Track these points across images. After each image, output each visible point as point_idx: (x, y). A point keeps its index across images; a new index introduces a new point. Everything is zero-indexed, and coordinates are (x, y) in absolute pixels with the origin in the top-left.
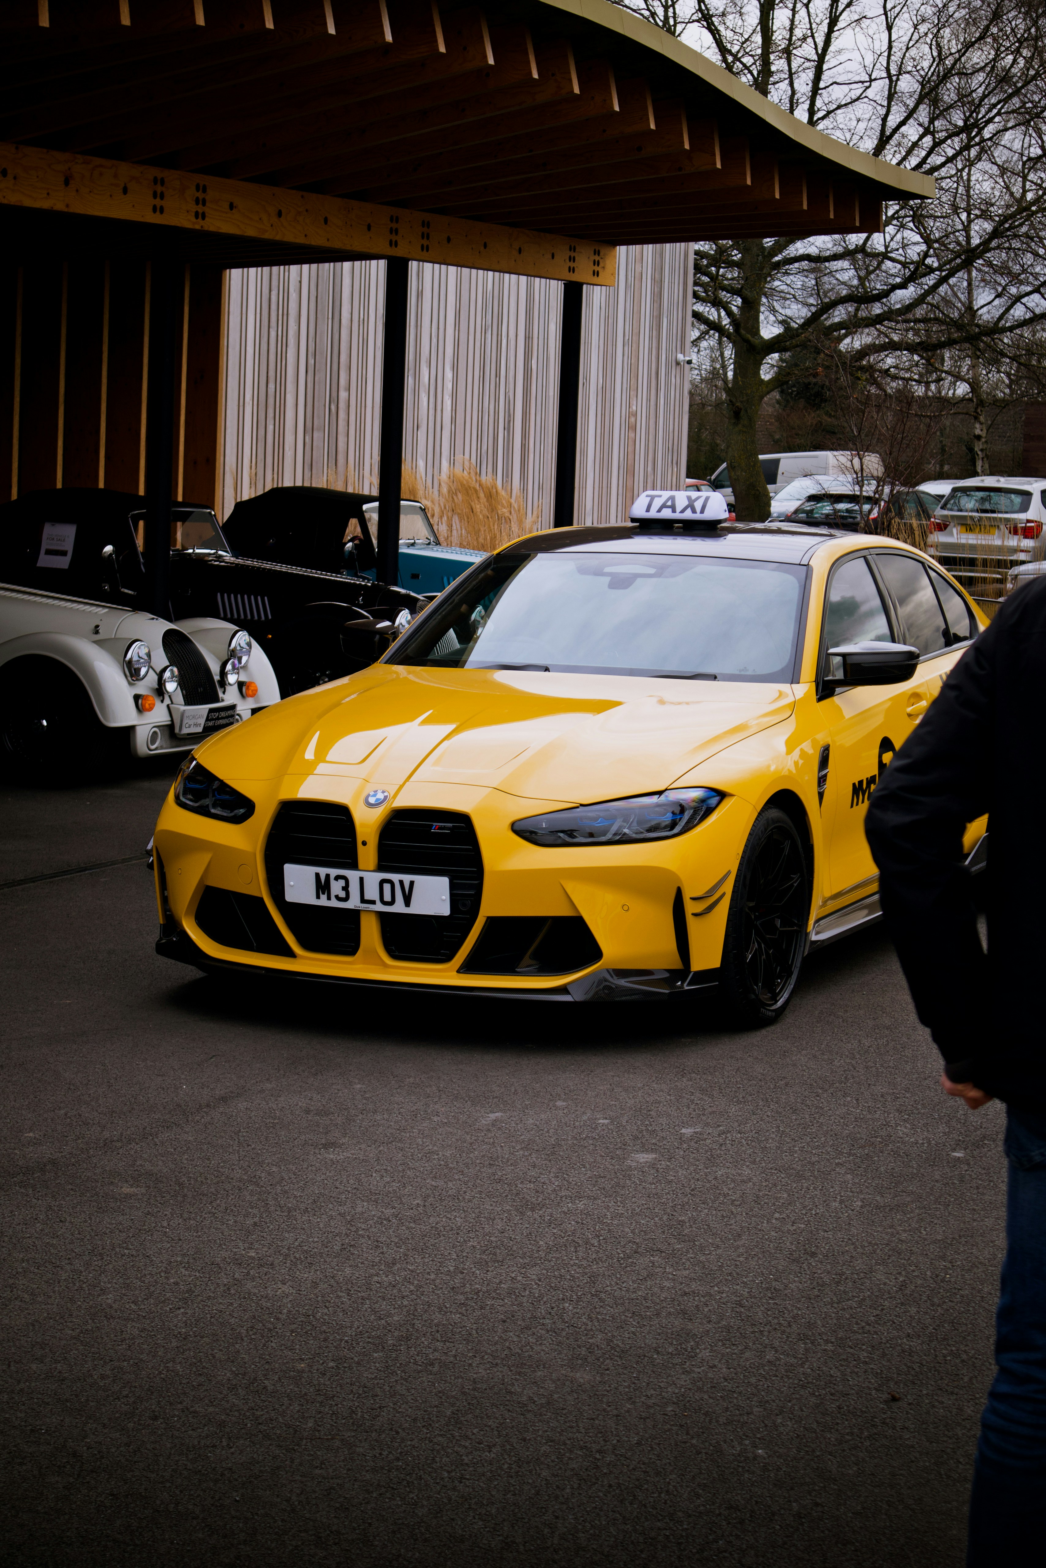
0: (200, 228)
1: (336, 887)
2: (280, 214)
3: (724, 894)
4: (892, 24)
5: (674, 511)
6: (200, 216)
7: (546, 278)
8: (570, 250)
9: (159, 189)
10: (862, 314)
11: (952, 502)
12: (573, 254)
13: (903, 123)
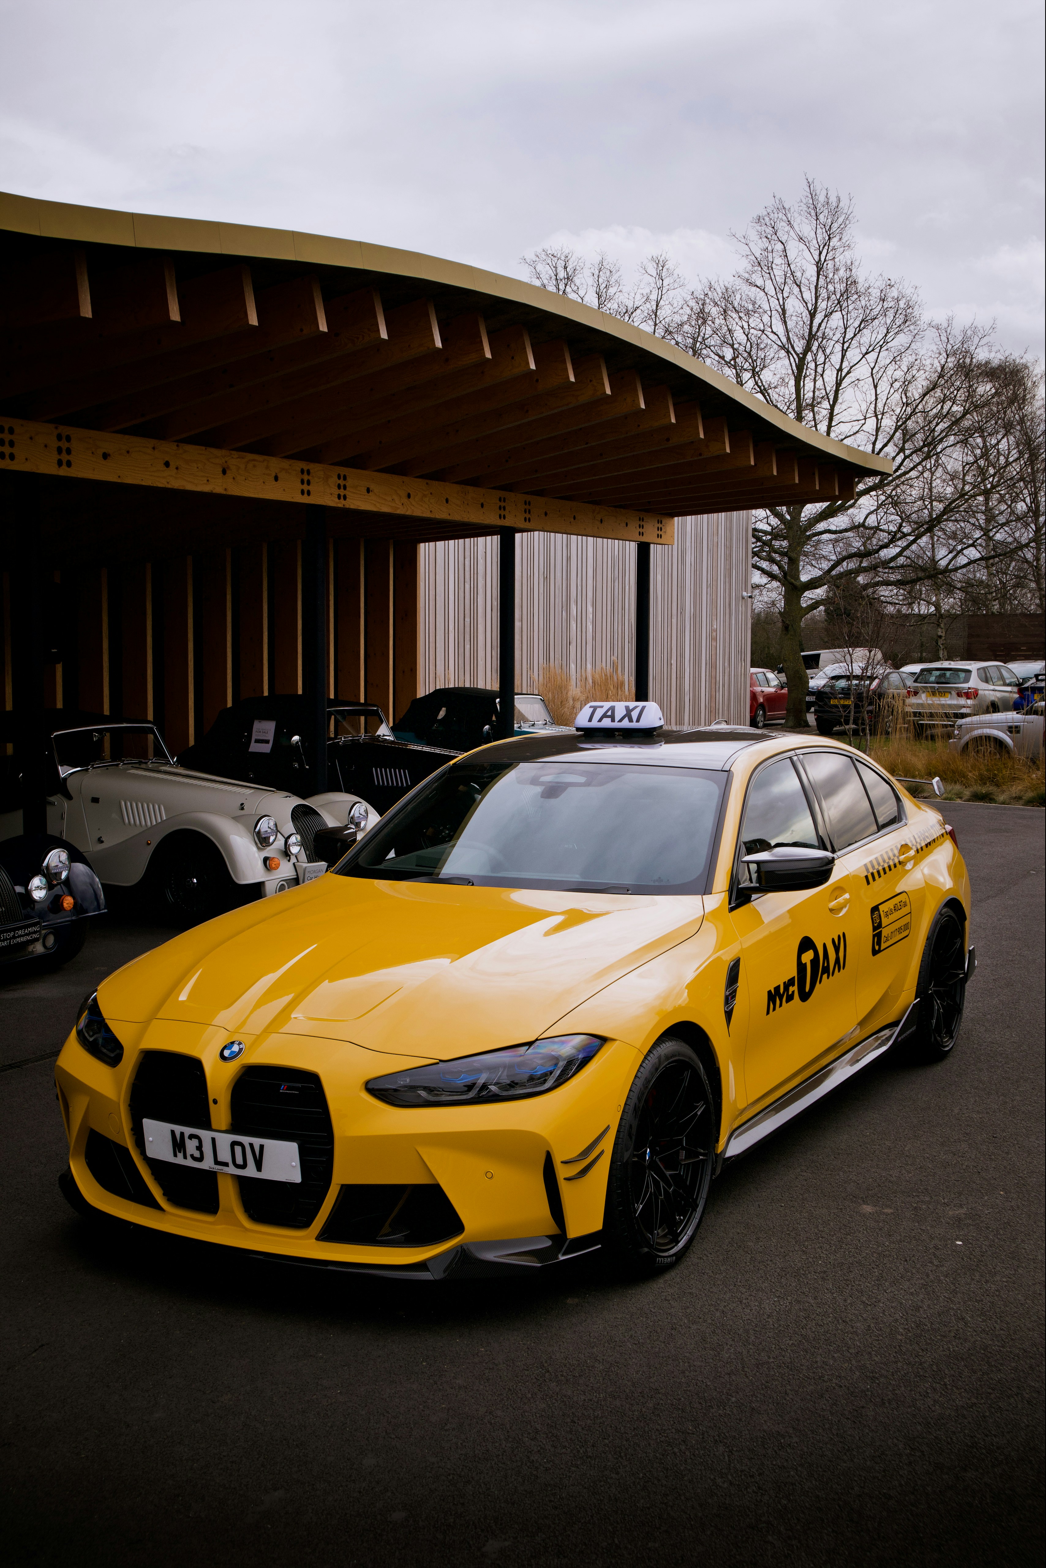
0: (342, 506)
1: (191, 1146)
2: (409, 496)
3: (602, 1152)
4: (877, 384)
5: (613, 720)
6: (342, 498)
7: (623, 540)
8: (640, 520)
9: (306, 477)
10: (864, 564)
11: (921, 678)
12: (642, 523)
13: (885, 445)
